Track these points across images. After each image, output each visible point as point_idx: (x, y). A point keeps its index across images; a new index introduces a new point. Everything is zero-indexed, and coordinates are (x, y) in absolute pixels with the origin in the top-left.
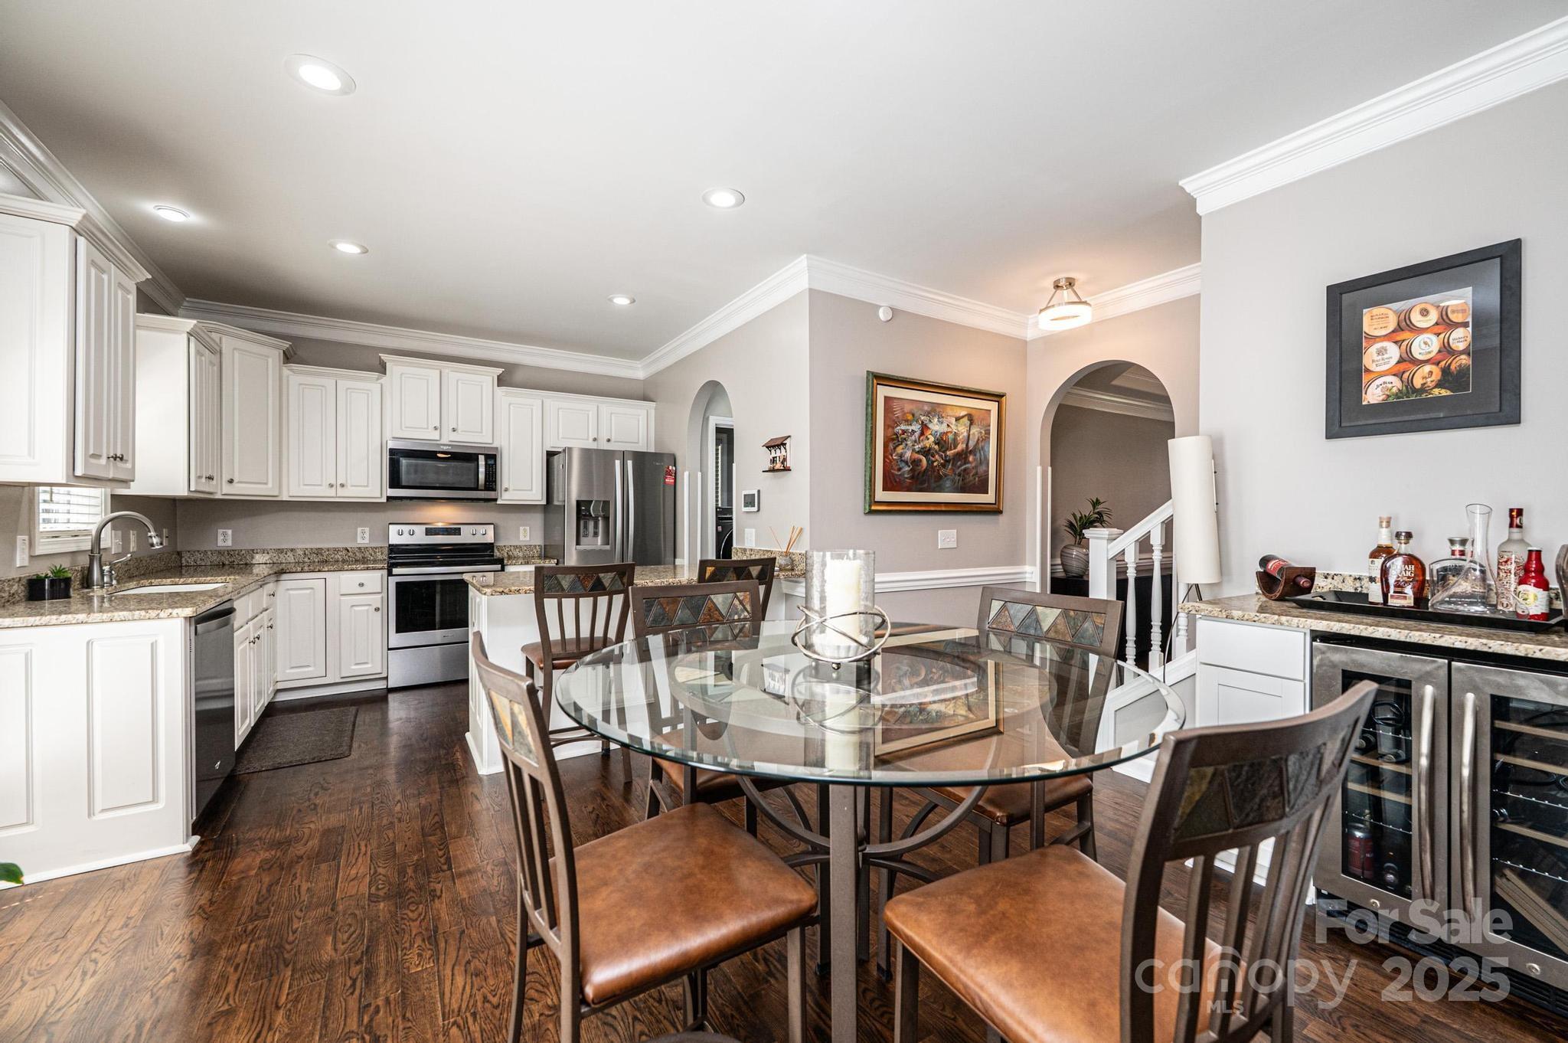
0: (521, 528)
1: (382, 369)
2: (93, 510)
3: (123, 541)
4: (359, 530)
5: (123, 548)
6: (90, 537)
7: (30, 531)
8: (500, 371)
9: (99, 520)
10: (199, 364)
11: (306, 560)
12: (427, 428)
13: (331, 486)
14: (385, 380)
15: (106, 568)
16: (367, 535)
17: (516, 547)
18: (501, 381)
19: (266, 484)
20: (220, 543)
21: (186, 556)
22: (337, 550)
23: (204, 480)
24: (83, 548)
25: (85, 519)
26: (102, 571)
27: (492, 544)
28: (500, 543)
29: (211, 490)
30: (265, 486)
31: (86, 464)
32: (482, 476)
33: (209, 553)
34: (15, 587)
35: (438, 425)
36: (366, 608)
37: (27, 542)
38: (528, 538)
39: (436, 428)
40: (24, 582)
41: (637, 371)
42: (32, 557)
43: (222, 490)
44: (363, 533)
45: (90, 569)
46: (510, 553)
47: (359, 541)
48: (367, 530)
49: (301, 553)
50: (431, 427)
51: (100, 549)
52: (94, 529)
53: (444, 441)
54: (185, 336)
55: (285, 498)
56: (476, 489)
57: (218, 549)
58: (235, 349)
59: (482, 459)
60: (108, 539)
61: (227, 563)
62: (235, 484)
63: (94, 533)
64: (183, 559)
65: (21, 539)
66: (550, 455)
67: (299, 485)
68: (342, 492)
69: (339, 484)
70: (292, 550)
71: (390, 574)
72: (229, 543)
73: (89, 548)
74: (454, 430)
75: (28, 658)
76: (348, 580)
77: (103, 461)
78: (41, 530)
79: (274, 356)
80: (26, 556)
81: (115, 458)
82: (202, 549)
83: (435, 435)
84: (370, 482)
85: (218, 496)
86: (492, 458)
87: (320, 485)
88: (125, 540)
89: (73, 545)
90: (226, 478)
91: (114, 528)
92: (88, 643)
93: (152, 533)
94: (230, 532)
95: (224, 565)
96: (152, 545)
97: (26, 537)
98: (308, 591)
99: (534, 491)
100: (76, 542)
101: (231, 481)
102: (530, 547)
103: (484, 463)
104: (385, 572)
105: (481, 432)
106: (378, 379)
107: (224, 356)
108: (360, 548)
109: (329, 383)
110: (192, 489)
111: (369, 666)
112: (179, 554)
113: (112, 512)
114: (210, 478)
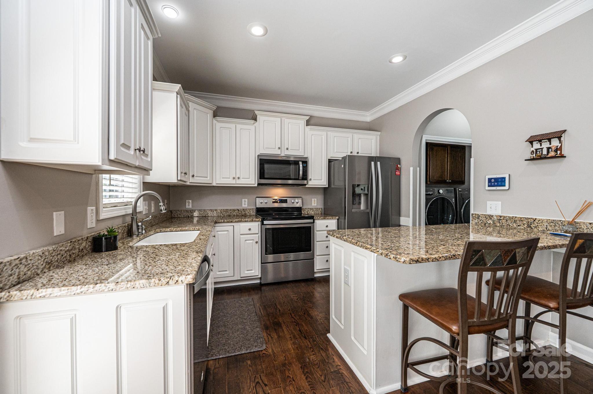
0: (313, 199)
1: (255, 119)
2: (134, 191)
3: (148, 207)
4: (243, 200)
5: (148, 211)
6: (131, 206)
7: (97, 203)
8: (308, 118)
9: (136, 196)
10: (181, 111)
11: (222, 215)
12: (275, 148)
13: (234, 178)
14: (257, 124)
15: (140, 224)
16: (246, 203)
17: (311, 209)
18: (308, 123)
19: (207, 177)
20: (187, 207)
21: (174, 212)
22: (234, 210)
23: (183, 174)
24: (129, 213)
25: (130, 195)
26: (138, 226)
27: (301, 207)
28: (304, 207)
29: (184, 180)
30: (206, 179)
31: (118, 151)
32: (301, 173)
33: (183, 211)
34: (84, 244)
35: (280, 147)
36: (251, 241)
37: (94, 211)
38: (316, 205)
39: (279, 148)
40: (90, 239)
41: (368, 117)
42: (98, 221)
43: (190, 181)
44: (245, 202)
45: (132, 225)
46: (308, 212)
47: (243, 206)
48: (246, 200)
49: (219, 211)
50: (277, 147)
51: (136, 212)
52: (133, 200)
53: (283, 155)
54: (175, 94)
55: (214, 184)
56: (298, 179)
57: (186, 209)
58: (194, 109)
59: (301, 163)
60: (141, 207)
61: (190, 216)
62: (195, 178)
63: (133, 203)
64: (173, 214)
65: (91, 209)
66: (330, 161)
67: (220, 178)
68: (238, 182)
69: (237, 177)
70: (216, 210)
71: (262, 224)
72: (191, 207)
73: (131, 212)
74: (287, 149)
75: (73, 322)
76: (243, 227)
77: (132, 152)
78: (104, 203)
79: (210, 113)
80: (94, 221)
81: (140, 150)
82: (180, 209)
83: (278, 152)
84: (250, 176)
85: (188, 184)
86: (305, 163)
87: (229, 178)
88: (150, 206)
89: (123, 211)
90: (191, 175)
91: (144, 200)
92: (117, 307)
93: (161, 204)
94: (190, 201)
95: (188, 217)
96: (161, 210)
97: (94, 208)
98: (226, 232)
99: (323, 180)
100: (125, 209)
101: (193, 176)
102: (317, 209)
103: (302, 166)
104: (260, 223)
105: (299, 150)
106: (254, 124)
107: (190, 112)
108: (244, 209)
109: (233, 126)
110: (179, 179)
111: (253, 271)
112: (171, 212)
113: (143, 191)
114: (185, 174)
